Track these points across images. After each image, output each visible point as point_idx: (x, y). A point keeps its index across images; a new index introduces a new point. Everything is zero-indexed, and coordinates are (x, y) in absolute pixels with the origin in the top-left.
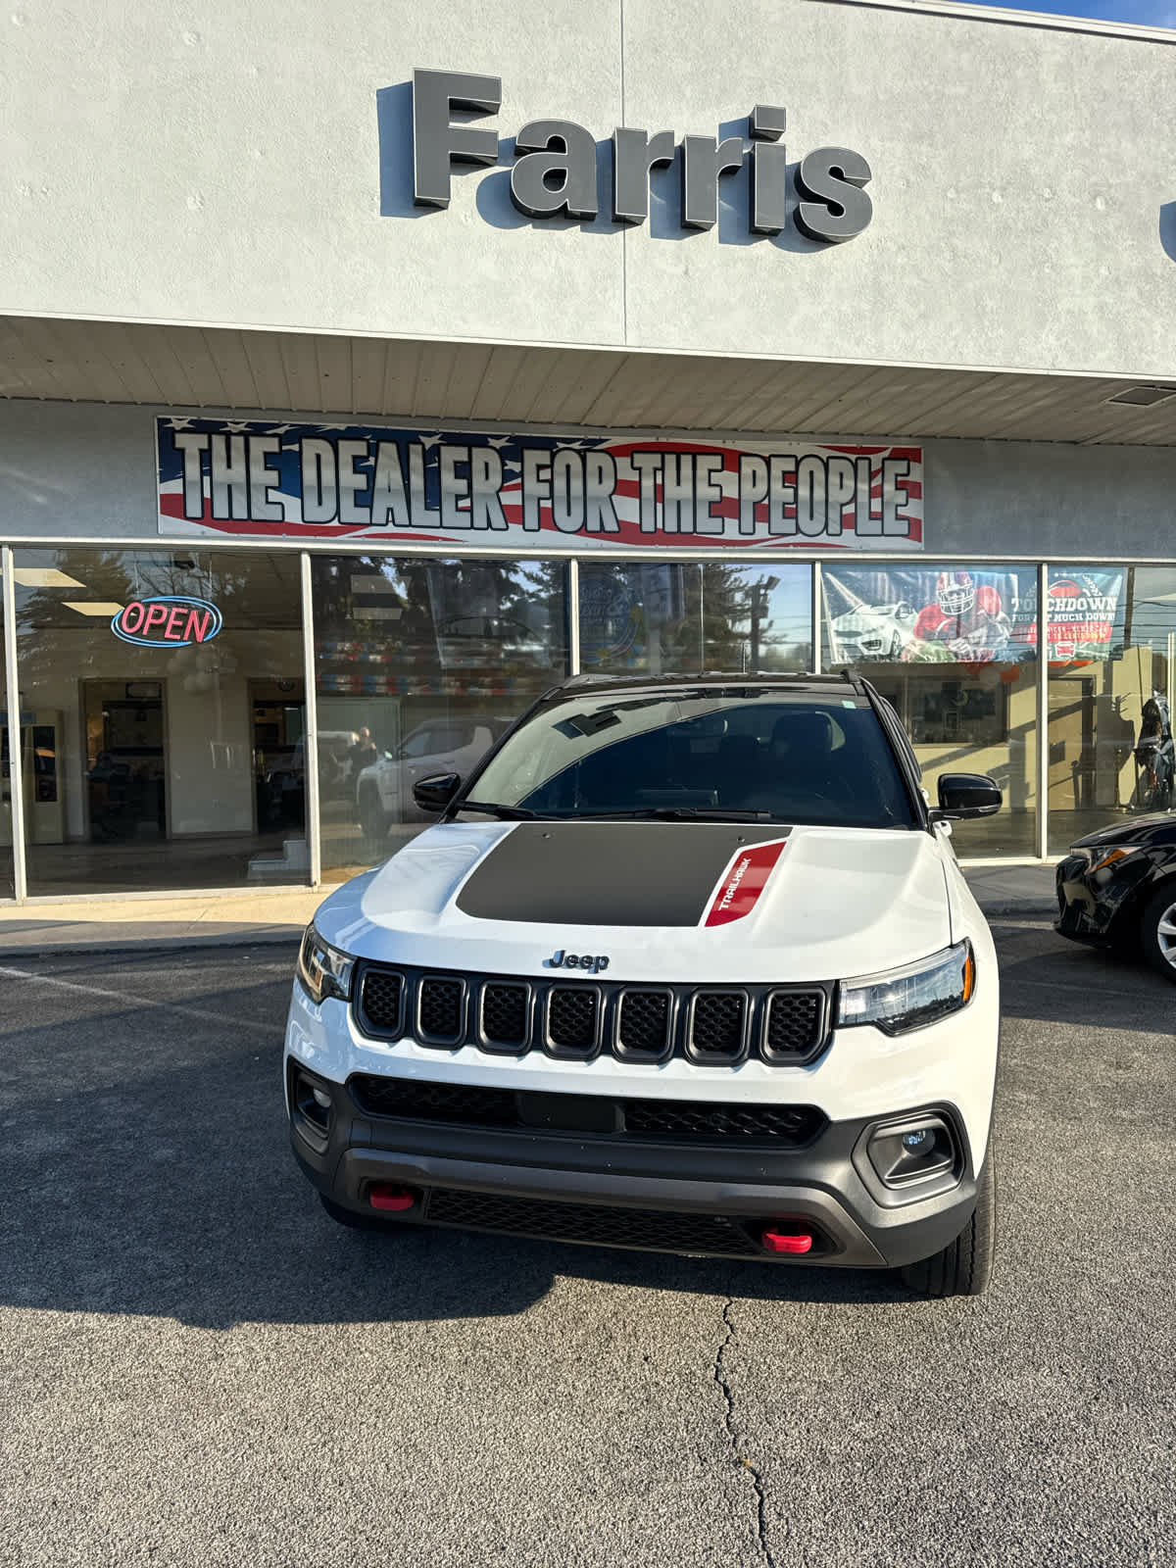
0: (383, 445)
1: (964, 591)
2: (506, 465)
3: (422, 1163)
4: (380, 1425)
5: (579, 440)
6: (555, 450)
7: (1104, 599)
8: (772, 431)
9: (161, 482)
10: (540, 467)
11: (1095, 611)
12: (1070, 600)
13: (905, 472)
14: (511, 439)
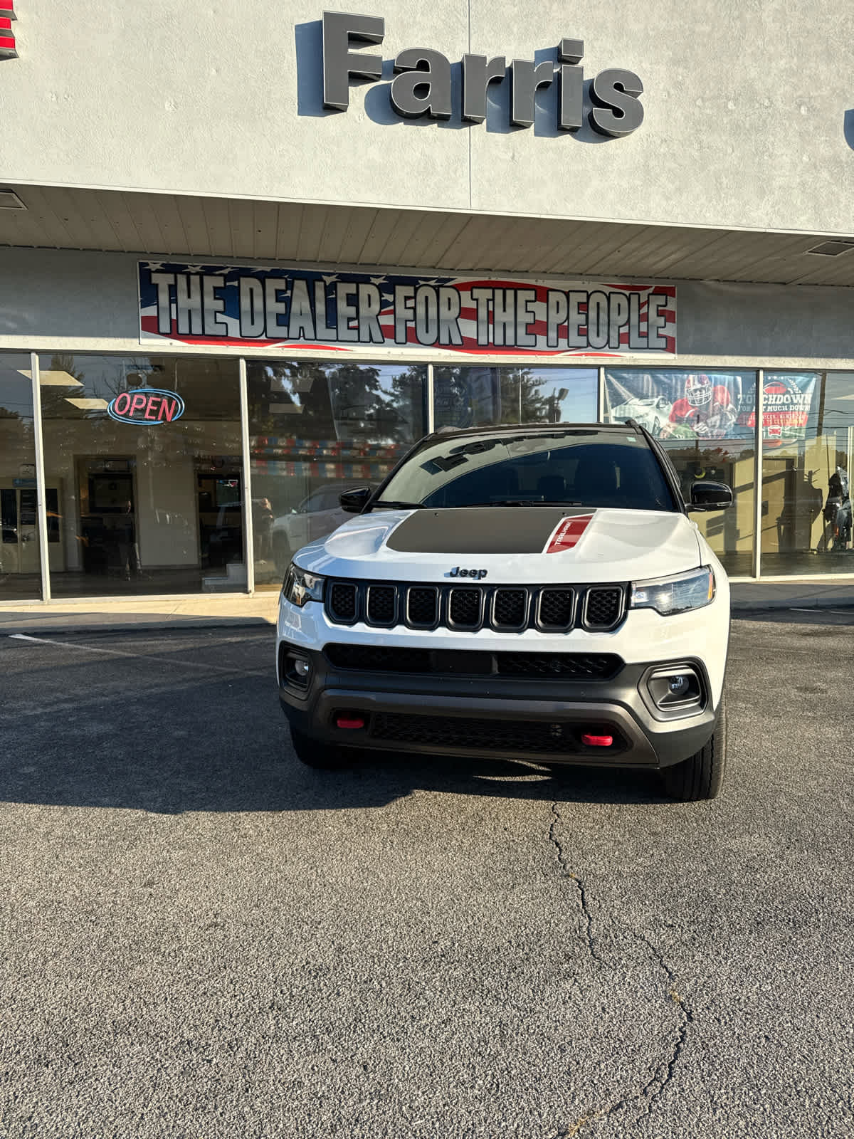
0: (297, 282)
1: (705, 389)
2: (383, 296)
3: (372, 697)
4: (344, 859)
5: (434, 279)
6: (417, 286)
7: (803, 395)
8: (571, 274)
9: (142, 308)
10: (407, 298)
11: (796, 404)
12: (779, 396)
13: (664, 303)
14: (387, 278)
